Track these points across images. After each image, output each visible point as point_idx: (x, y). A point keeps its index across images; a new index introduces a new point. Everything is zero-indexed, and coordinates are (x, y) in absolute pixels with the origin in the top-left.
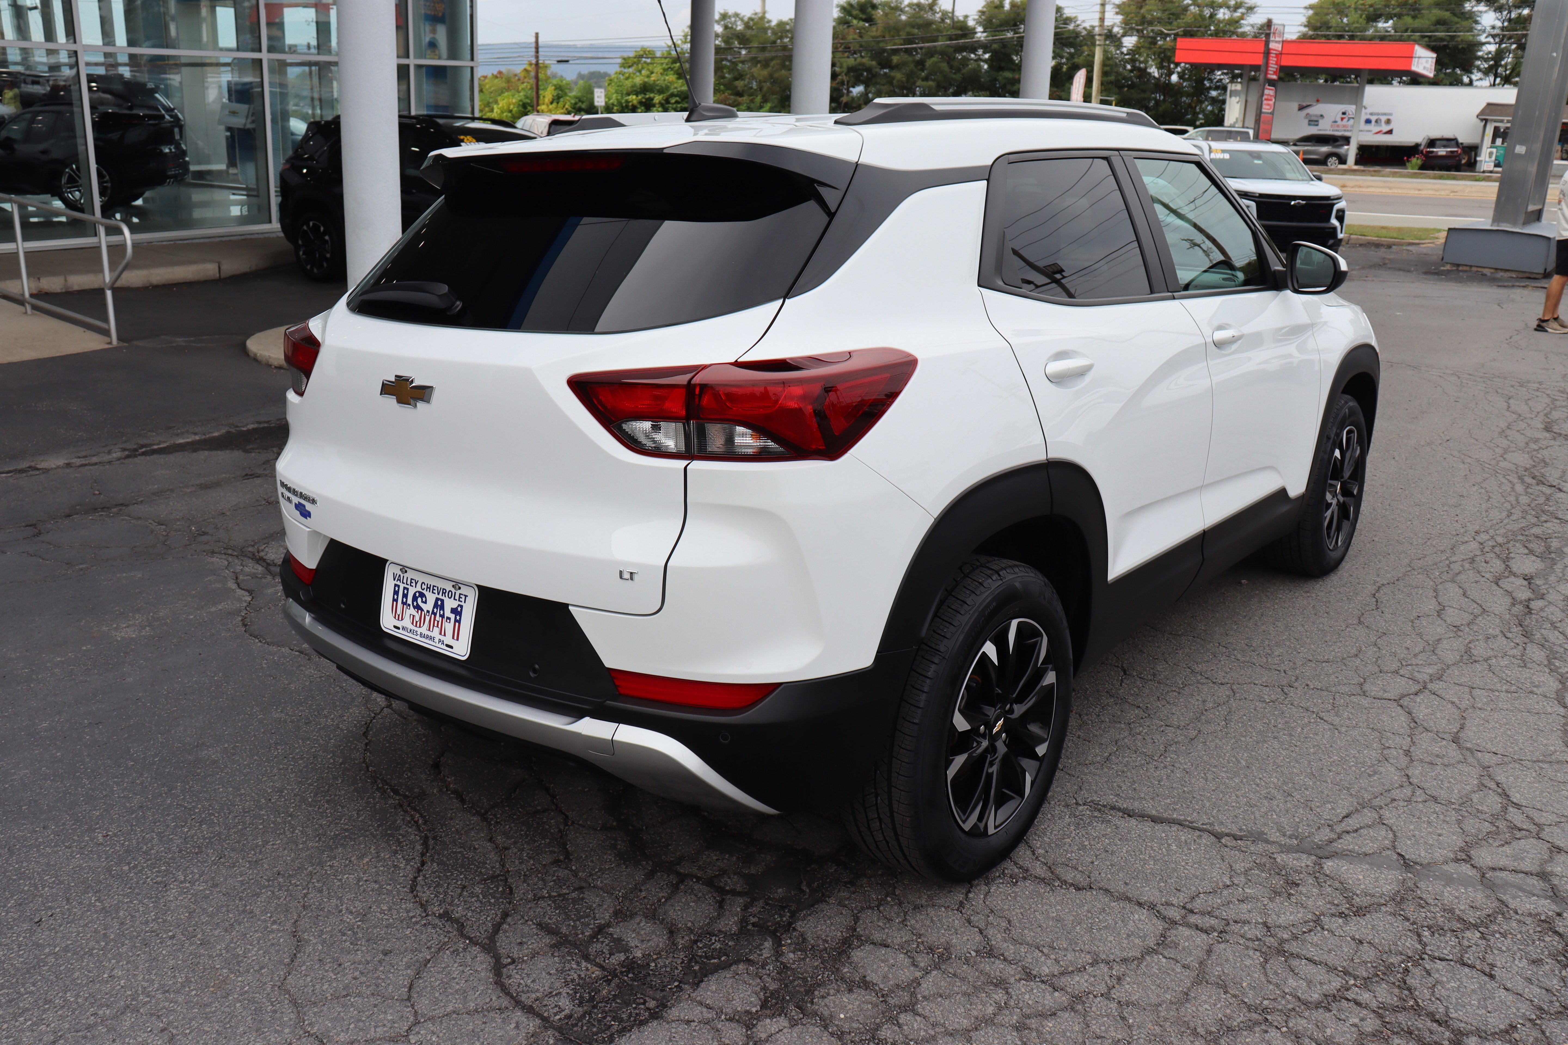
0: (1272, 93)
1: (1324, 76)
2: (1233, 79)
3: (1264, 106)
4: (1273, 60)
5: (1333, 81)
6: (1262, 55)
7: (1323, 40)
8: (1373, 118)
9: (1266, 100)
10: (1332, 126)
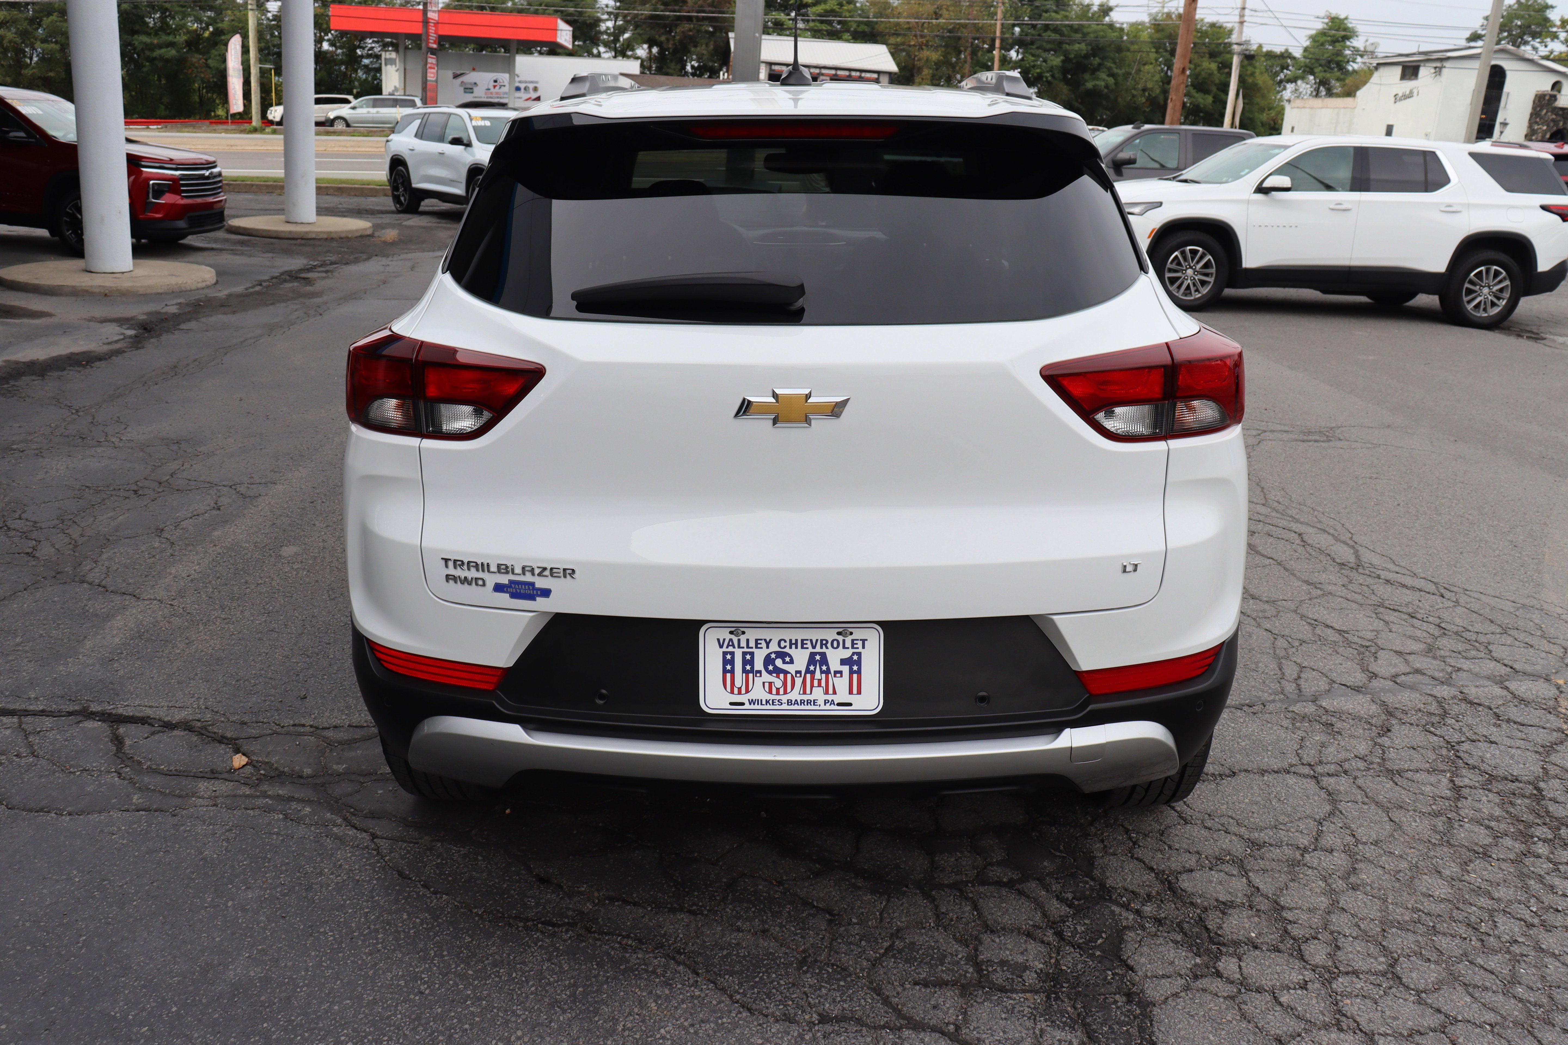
0: (434, 61)
1: (472, 46)
2: (385, 46)
3: (429, 75)
4: (432, 30)
5: (482, 51)
6: (421, 24)
7: (467, 11)
8: (522, 86)
9: (431, 68)
10: (486, 93)
